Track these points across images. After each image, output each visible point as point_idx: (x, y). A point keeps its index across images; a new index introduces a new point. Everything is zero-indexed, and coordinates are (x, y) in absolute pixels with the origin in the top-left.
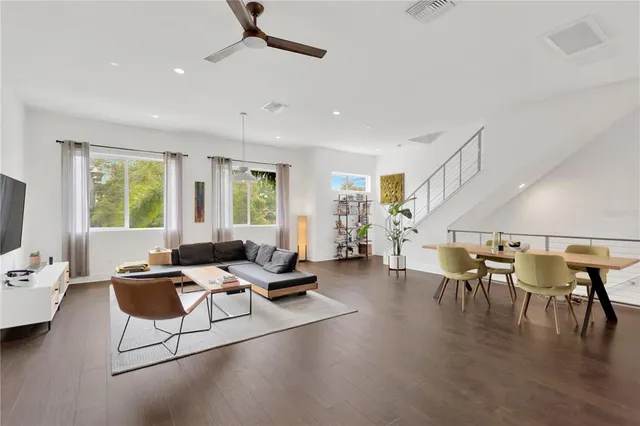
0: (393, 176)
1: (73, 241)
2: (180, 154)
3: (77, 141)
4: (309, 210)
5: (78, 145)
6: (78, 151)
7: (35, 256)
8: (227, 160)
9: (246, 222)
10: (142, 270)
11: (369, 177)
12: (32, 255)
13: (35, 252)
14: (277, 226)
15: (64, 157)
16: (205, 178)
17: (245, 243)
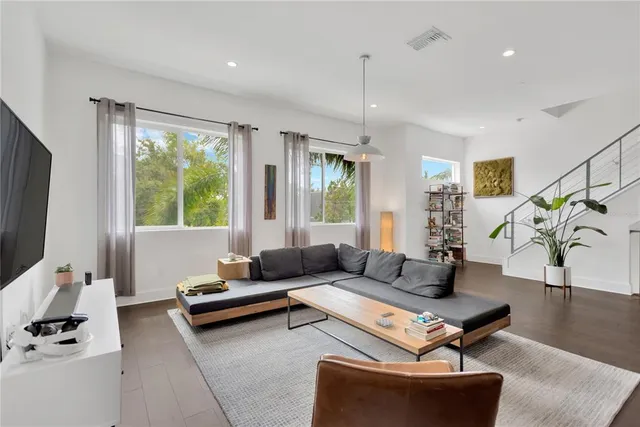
0: (496, 161)
1: (113, 246)
2: (249, 126)
3: (119, 102)
4: (393, 205)
5: (120, 107)
6: (120, 117)
7: (64, 271)
8: (303, 137)
9: (321, 220)
10: (220, 291)
11: (458, 164)
12: (60, 271)
13: (63, 265)
14: (356, 224)
15: (101, 125)
16: (276, 160)
17: (337, 247)
